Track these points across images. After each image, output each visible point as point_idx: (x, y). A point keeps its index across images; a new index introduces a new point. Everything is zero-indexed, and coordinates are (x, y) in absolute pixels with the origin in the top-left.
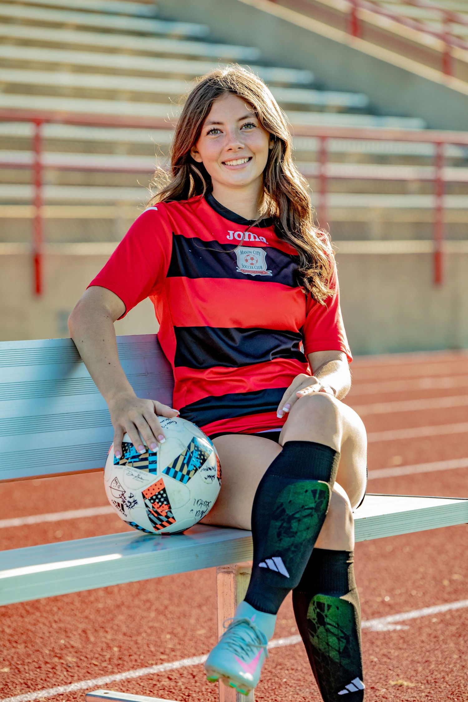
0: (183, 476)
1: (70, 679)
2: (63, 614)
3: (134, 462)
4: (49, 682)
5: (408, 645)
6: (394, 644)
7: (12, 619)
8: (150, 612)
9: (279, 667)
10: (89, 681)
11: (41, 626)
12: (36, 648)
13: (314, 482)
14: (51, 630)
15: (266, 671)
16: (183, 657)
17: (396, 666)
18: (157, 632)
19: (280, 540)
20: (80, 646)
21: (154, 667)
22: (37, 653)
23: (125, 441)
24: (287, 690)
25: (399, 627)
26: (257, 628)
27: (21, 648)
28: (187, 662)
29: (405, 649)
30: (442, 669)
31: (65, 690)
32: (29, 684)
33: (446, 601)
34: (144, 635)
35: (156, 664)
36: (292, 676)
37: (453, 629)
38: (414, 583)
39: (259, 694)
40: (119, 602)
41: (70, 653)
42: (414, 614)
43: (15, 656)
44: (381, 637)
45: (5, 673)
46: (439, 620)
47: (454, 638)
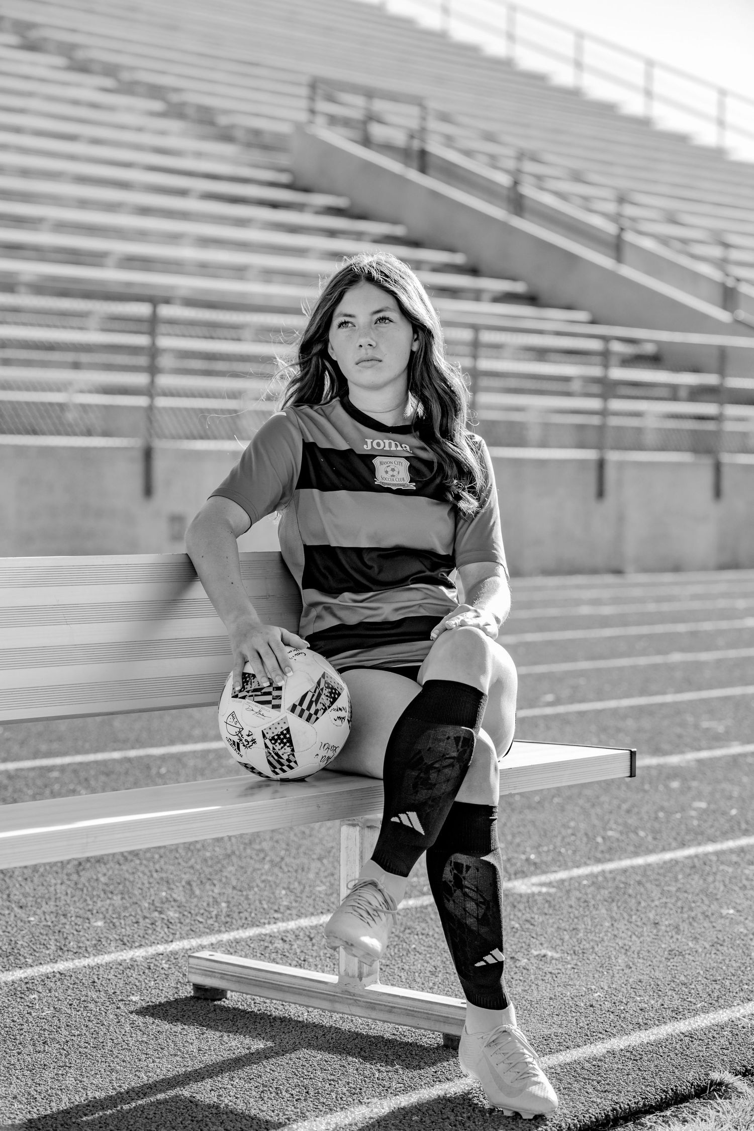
0: (310, 716)
1: (171, 937)
2: (165, 863)
3: (256, 695)
4: (147, 939)
5: (554, 909)
6: (538, 909)
7: (108, 866)
8: (264, 864)
9: (408, 931)
10: (192, 940)
11: (141, 875)
12: (135, 900)
13: (458, 728)
14: (151, 880)
15: (393, 935)
16: (299, 916)
17: (539, 933)
18: (271, 886)
19: (417, 792)
20: (184, 900)
21: (267, 926)
22: (134, 906)
23: (245, 671)
24: (416, 958)
25: (544, 890)
26: (386, 892)
27: (117, 900)
28: (304, 922)
29: (551, 915)
30: (591, 938)
31: (166, 949)
32: (125, 940)
33: (599, 861)
34: (256, 889)
35: (269, 923)
36: (422, 942)
37: (605, 893)
38: (563, 838)
39: (384, 961)
40: (229, 852)
41: (172, 907)
42: (563, 875)
43: (111, 909)
44: (524, 900)
45: (98, 927)
46: (590, 882)
47: (605, 903)
